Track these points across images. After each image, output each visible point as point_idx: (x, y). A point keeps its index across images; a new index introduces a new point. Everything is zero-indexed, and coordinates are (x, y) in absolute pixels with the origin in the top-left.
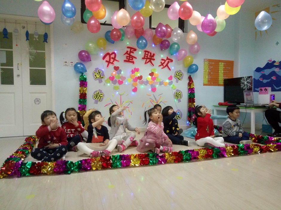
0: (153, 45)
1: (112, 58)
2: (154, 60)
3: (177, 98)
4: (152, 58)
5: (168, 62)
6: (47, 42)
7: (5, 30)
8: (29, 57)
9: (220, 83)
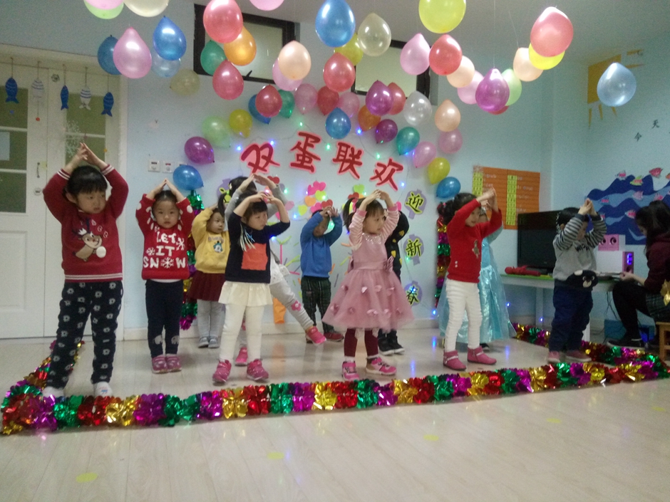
0: (359, 131)
1: (264, 157)
2: (360, 164)
3: (412, 255)
4: (356, 160)
5: (393, 171)
6: (110, 115)
7: (11, 82)
8: (66, 147)
9: (510, 223)
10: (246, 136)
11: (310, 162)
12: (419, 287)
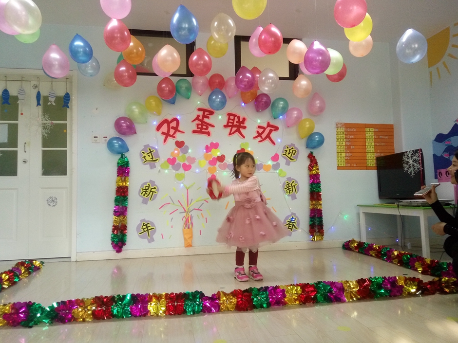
0: (243, 104)
1: (173, 128)
2: (245, 127)
3: (290, 193)
4: (242, 125)
6: (68, 107)
7: (6, 92)
8: (42, 131)
9: (370, 165)
10: (159, 114)
11: (207, 129)
12: (297, 217)
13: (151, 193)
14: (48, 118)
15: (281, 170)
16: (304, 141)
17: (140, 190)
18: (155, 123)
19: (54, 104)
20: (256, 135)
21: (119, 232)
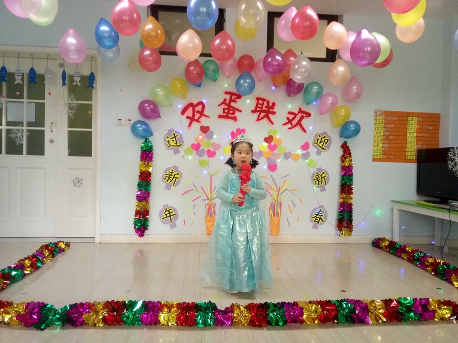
0: (274, 88)
1: (198, 112)
2: (274, 113)
3: (319, 184)
4: (271, 110)
6: (93, 88)
7: (32, 70)
8: (68, 111)
9: (410, 157)
10: (184, 97)
11: (234, 113)
12: (325, 210)
13: (175, 178)
14: (74, 98)
15: (311, 159)
16: (337, 130)
17: (163, 176)
18: (180, 106)
19: (79, 84)
20: (286, 121)
21: (141, 216)
